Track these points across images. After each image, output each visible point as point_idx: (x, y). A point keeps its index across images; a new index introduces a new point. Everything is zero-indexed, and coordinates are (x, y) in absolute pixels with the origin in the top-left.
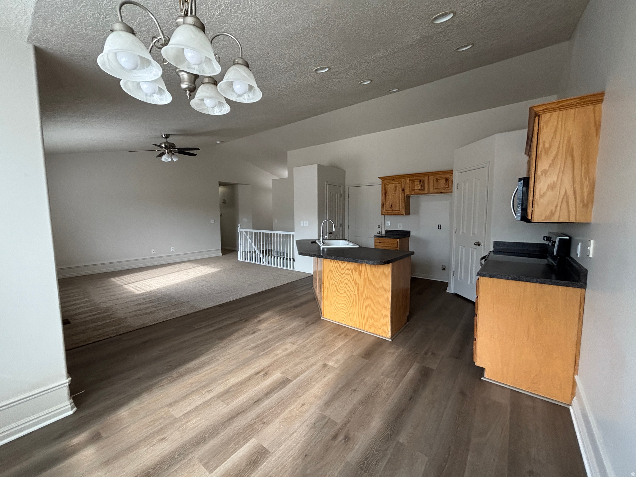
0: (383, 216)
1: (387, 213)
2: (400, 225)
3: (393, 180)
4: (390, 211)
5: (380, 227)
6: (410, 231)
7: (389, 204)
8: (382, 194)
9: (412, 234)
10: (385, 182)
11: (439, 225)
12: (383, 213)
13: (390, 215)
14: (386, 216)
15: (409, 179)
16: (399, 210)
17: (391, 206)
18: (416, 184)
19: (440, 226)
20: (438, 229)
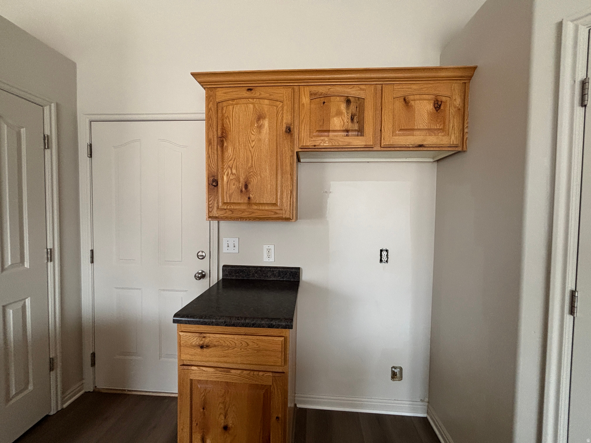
0: (215, 223)
1: (228, 214)
2: (269, 251)
3: (250, 90)
4: (243, 207)
5: (203, 258)
6: (299, 268)
7: (238, 180)
8: (209, 142)
9: (305, 277)
10: (220, 95)
11: (381, 251)
12: (215, 213)
13: (241, 219)
14: (222, 223)
15: (307, 89)
16: (275, 204)
17: (246, 186)
18: (333, 110)
19: (384, 253)
20: (381, 261)
